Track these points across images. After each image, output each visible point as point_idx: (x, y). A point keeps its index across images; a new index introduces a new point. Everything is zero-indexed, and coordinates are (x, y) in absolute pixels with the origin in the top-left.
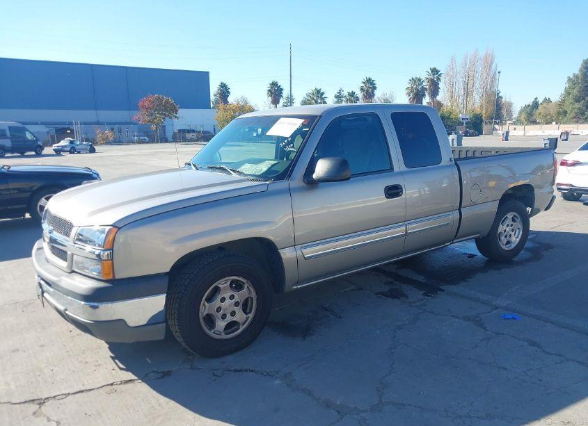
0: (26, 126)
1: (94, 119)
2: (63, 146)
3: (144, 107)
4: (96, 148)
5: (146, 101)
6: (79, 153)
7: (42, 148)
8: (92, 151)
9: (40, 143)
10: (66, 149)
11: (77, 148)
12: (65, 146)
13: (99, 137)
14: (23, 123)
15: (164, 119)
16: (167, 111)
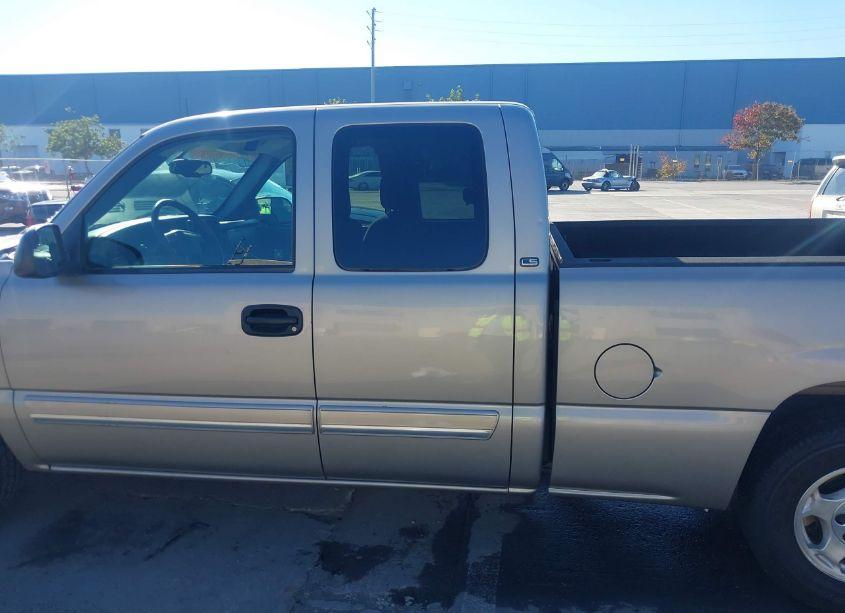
0: (555, 153)
1: (673, 142)
2: (594, 180)
3: (742, 123)
4: (642, 184)
5: (746, 114)
6: (617, 190)
7: (570, 182)
8: (635, 187)
9: (568, 175)
10: (598, 184)
11: (613, 182)
12: (597, 181)
13: (664, 168)
14: (552, 149)
15: (771, 141)
16: (779, 127)
